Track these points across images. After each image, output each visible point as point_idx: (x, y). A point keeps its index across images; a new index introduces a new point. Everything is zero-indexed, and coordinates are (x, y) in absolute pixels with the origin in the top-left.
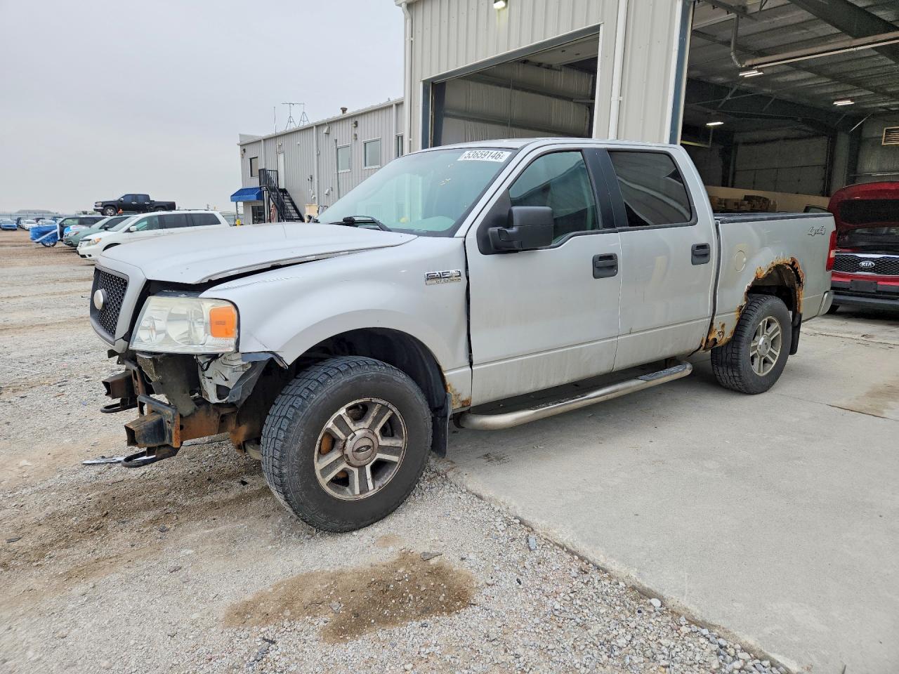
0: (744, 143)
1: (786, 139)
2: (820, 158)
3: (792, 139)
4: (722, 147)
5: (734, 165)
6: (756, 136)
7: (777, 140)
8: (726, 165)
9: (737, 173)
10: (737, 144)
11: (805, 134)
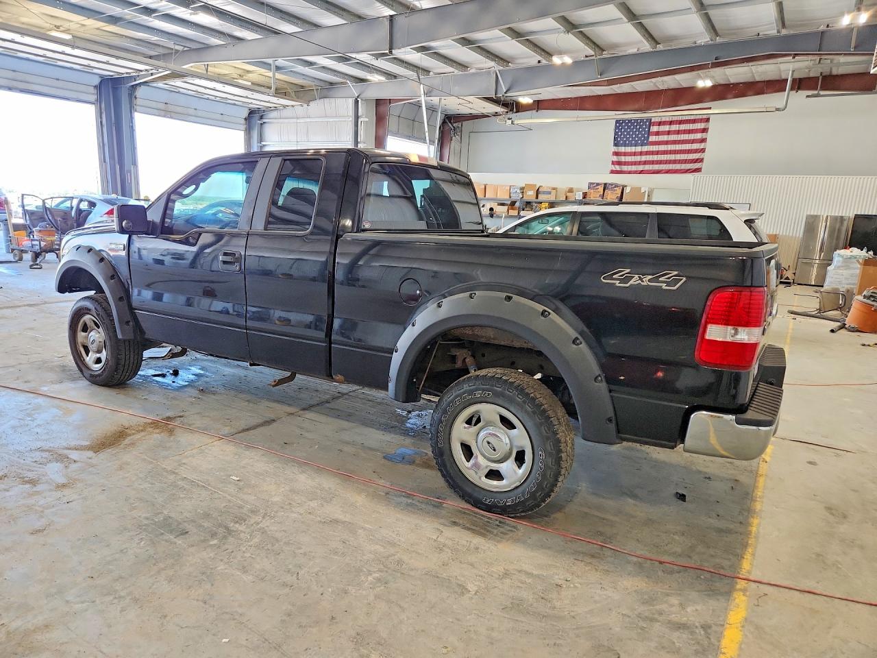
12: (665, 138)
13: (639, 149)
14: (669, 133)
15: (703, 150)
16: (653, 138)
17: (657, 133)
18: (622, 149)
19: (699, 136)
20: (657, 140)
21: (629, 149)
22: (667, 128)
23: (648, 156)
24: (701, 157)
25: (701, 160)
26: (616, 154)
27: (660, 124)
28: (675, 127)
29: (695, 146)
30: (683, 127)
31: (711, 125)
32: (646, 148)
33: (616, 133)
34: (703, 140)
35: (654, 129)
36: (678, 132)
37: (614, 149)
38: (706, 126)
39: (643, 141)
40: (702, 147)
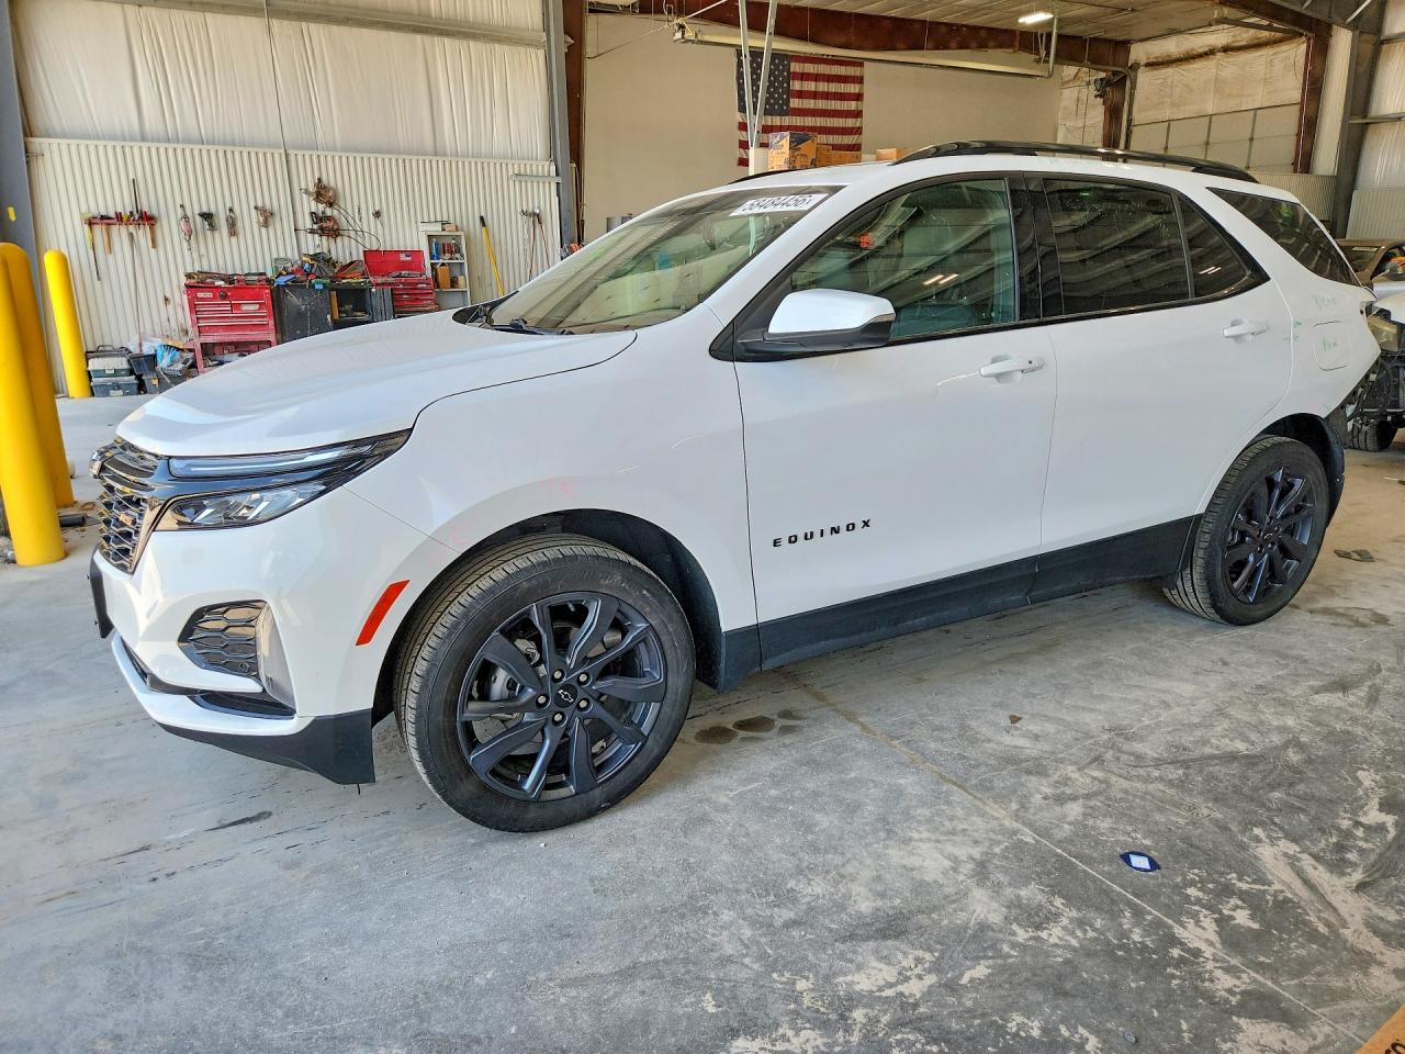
12: (810, 104)
13: (777, 121)
14: (815, 95)
15: (858, 131)
16: (795, 103)
17: (801, 94)
19: (852, 105)
20: (800, 106)
22: (811, 86)
24: (859, 142)
25: (856, 147)
27: (803, 77)
28: (823, 87)
29: (850, 123)
30: (833, 87)
31: (868, 89)
32: (787, 120)
34: (858, 114)
35: (796, 85)
36: (827, 96)
37: (739, 117)
38: (861, 88)
39: (781, 106)
40: (858, 125)
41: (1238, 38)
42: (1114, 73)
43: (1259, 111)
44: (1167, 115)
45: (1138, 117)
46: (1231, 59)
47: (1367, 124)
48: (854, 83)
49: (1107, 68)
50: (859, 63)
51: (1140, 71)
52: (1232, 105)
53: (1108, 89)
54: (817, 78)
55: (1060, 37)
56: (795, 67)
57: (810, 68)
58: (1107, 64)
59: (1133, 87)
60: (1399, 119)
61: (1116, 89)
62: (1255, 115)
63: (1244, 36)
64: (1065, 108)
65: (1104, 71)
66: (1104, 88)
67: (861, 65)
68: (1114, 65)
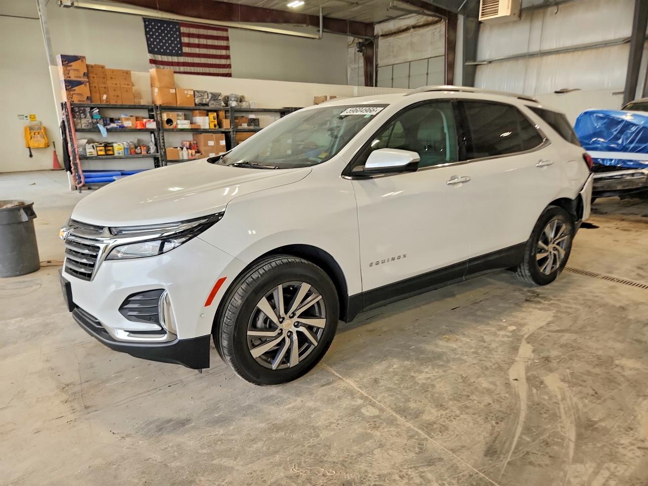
0: (382, 36)
1: (414, 27)
2: (440, 48)
3: (420, 27)
4: (361, 41)
5: (376, 61)
6: (391, 26)
7: (406, 29)
8: (369, 61)
9: (379, 69)
10: (377, 37)
11: (430, 19)
12: (197, 51)
13: (175, 59)
14: (198, 46)
15: (228, 66)
16: (186, 50)
17: (189, 45)
18: (159, 58)
19: (224, 52)
20: (190, 52)
21: (165, 58)
22: (196, 41)
23: (186, 68)
24: (229, 72)
26: (152, 62)
27: (190, 35)
28: (203, 41)
29: (223, 62)
30: (210, 42)
31: (231, 44)
32: (182, 59)
33: (148, 40)
34: (228, 57)
35: (185, 40)
36: (206, 46)
37: (150, 56)
38: (227, 44)
39: (177, 51)
40: (228, 63)
41: (419, 21)
42: (366, 40)
43: (430, 59)
44: (392, 61)
45: (380, 63)
46: (417, 32)
47: (476, 65)
48: (223, 40)
49: (363, 37)
50: (225, 29)
51: (379, 39)
52: (418, 56)
53: (363, 48)
54: (199, 36)
55: (324, 18)
56: (184, 30)
57: (193, 31)
58: (362, 35)
59: (377, 47)
60: (490, 62)
61: (368, 47)
62: (428, 60)
63: (423, 19)
64: (350, 58)
65: (362, 38)
66: (361, 47)
67: (227, 30)
68: (366, 36)
